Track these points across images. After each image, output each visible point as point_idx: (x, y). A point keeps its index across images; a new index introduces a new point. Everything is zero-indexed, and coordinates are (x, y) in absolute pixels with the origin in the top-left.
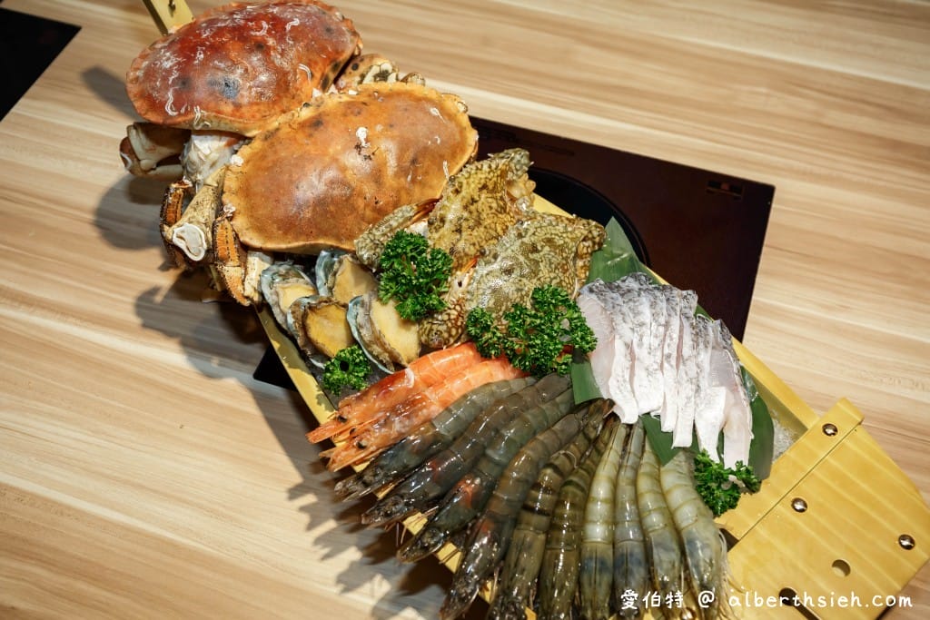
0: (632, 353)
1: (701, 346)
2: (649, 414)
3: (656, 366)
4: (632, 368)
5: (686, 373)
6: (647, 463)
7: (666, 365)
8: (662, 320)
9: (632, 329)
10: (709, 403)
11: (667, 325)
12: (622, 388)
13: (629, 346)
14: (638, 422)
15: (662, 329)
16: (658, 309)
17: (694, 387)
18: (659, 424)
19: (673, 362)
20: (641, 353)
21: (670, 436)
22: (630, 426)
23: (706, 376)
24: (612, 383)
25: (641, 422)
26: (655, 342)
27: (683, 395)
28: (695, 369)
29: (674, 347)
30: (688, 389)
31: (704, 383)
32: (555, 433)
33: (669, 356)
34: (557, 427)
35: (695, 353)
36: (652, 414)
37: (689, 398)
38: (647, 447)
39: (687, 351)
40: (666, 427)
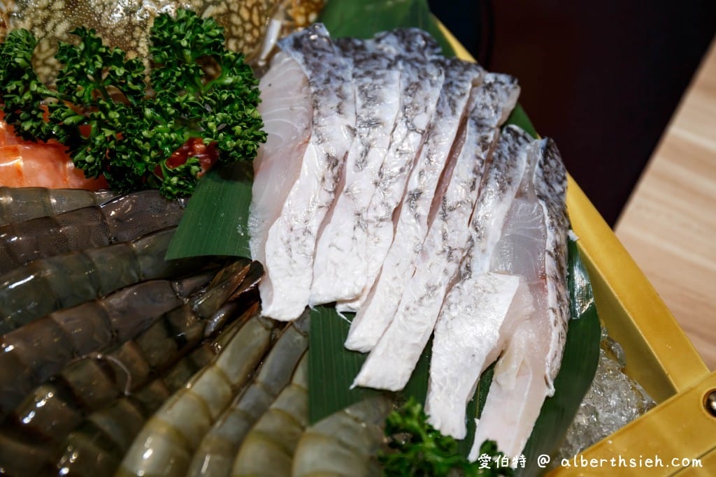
0: (339, 180)
1: (493, 186)
2: (332, 305)
3: (382, 213)
4: (331, 207)
5: (444, 237)
6: (278, 410)
7: (405, 213)
8: (422, 121)
9: (353, 131)
10: (476, 305)
11: (429, 132)
12: (294, 244)
13: (335, 163)
14: (301, 319)
15: (415, 139)
16: (420, 96)
17: (453, 267)
18: (344, 330)
19: (423, 208)
20: (359, 181)
21: (360, 358)
22: (280, 325)
23: (491, 250)
24: (278, 231)
25: (308, 321)
26: (395, 164)
27: (422, 282)
28: (468, 231)
29: (432, 180)
30: (439, 270)
31: (482, 263)
32: (105, 315)
33: (417, 195)
34: (116, 301)
36: (340, 308)
37: (431, 288)
38: (299, 377)
39: (457, 191)
40: (356, 339)
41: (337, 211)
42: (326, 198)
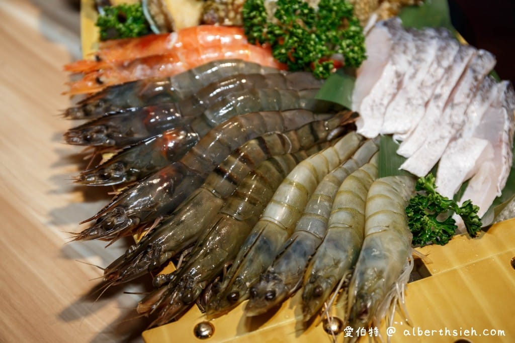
0: (400, 85)
1: (478, 98)
2: (391, 135)
3: (420, 102)
4: (394, 96)
5: (451, 116)
6: (363, 170)
7: (432, 105)
8: (445, 64)
9: (410, 63)
10: (464, 149)
11: (449, 69)
12: (375, 108)
13: (399, 75)
14: (376, 138)
15: (441, 71)
16: (445, 53)
17: (453, 131)
18: (397, 147)
19: (441, 103)
20: (411, 87)
21: (403, 159)
22: (364, 139)
23: (473, 129)
24: (367, 101)
25: (379, 140)
26: (430, 81)
29: (446, 92)
31: (468, 134)
32: (283, 119)
33: (437, 97)
34: (288, 114)
35: (468, 101)
36: (395, 137)
37: (442, 138)
38: (373, 161)
39: (459, 97)
40: (401, 151)
41: (398, 98)
42: (392, 90)
